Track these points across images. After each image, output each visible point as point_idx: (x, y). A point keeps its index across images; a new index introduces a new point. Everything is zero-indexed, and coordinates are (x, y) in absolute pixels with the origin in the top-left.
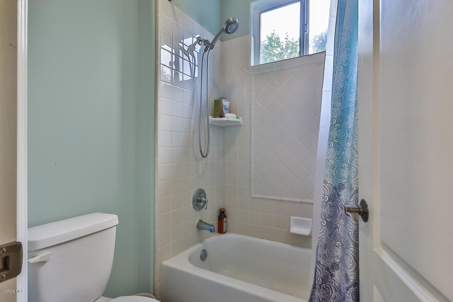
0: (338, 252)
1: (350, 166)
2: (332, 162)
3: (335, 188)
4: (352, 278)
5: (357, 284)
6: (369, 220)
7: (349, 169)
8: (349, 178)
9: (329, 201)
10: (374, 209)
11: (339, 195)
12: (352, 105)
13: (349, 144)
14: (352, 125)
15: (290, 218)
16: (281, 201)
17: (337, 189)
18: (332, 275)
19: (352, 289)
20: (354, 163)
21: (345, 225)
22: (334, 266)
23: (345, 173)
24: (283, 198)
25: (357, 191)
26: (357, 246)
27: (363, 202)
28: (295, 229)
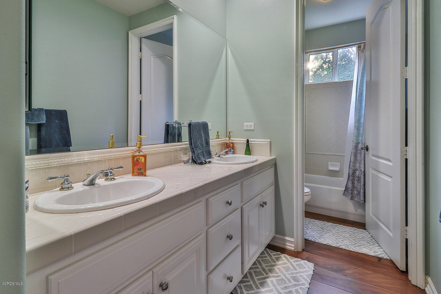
0: (358, 165)
1: (362, 136)
2: (356, 134)
3: (357, 143)
4: (363, 170)
5: (364, 172)
6: (369, 150)
7: (362, 137)
8: (362, 140)
9: (355, 148)
10: (370, 147)
11: (358, 146)
12: (363, 115)
13: (362, 128)
14: (363, 122)
15: (328, 163)
16: (323, 154)
17: (358, 144)
18: (356, 173)
19: (363, 173)
20: (364, 135)
21: (360, 156)
22: (356, 170)
23: (360, 138)
24: (324, 153)
25: (365, 144)
26: (365, 160)
27: (367, 146)
28: (331, 168)
